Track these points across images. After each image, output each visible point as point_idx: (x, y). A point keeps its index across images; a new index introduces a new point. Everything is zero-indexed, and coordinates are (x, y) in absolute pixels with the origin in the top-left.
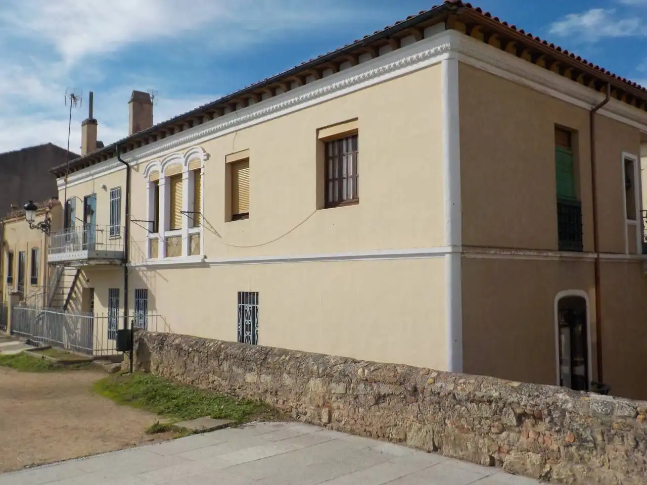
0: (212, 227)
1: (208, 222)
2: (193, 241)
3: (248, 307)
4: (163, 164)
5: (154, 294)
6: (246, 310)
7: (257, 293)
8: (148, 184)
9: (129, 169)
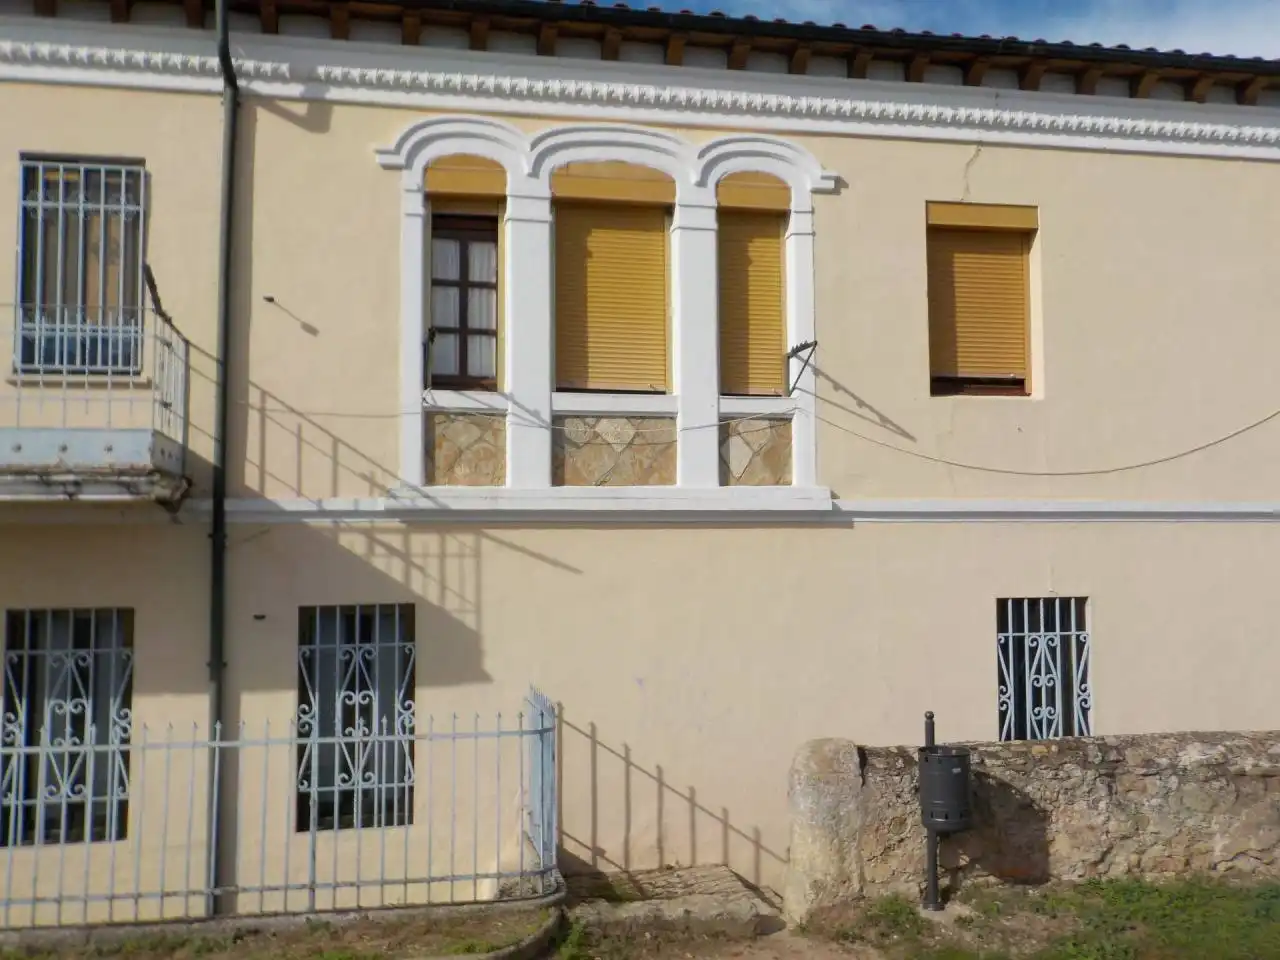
0: (861, 404)
1: (837, 387)
2: (735, 442)
3: (1042, 641)
4: (541, 147)
5: (470, 621)
6: (1033, 651)
7: (1081, 602)
8: (419, 198)
9: (238, 106)
